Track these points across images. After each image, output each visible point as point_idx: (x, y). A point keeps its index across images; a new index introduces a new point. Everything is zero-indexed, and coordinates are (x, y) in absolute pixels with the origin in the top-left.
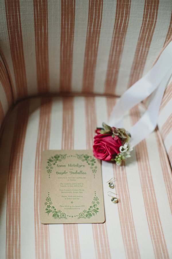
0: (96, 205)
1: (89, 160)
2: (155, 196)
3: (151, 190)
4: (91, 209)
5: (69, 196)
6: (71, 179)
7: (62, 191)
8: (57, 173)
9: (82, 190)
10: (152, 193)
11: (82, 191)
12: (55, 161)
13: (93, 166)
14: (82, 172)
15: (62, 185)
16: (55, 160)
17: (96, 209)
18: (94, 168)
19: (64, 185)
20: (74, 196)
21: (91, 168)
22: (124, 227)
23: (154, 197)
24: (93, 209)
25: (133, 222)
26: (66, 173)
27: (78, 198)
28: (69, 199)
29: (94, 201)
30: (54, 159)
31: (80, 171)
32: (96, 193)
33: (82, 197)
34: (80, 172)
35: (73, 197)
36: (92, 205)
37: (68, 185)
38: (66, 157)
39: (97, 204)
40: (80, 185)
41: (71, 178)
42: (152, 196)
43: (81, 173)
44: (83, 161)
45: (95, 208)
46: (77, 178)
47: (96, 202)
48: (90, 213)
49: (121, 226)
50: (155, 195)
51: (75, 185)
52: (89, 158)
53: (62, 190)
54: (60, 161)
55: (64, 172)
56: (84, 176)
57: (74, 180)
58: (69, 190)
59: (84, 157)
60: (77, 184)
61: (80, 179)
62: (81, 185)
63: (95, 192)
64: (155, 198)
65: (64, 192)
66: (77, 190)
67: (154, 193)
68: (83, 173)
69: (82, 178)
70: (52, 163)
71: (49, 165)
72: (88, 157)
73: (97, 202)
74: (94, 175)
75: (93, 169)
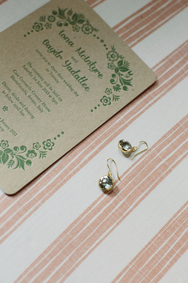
0: (36, 154)
1: (120, 75)
2: (172, 263)
3: (178, 246)
4: (20, 151)
5: (13, 94)
6: (54, 72)
7: (15, 76)
8: (45, 41)
9: (47, 108)
10: (172, 252)
11: (44, 109)
12: (67, 22)
13: (113, 90)
14: (84, 81)
15: (27, 67)
16: (69, 20)
17: (25, 161)
18: (111, 96)
19: (30, 70)
20: (20, 103)
21: (108, 91)
22: (51, 256)
23: (168, 263)
24: (21, 154)
25: (77, 266)
26: (60, 56)
27: (25, 112)
28: (9, 98)
29: (41, 143)
30: (71, 17)
31: (85, 77)
32: (61, 135)
33: (33, 117)
34: (82, 78)
35: (17, 103)
36: (29, 147)
37: (36, 76)
38: (91, 33)
39: (38, 154)
40: (53, 96)
41: (56, 72)
42: (167, 259)
43: (81, 80)
44: (110, 66)
45: (27, 155)
46: (64, 81)
47: (41, 149)
48: (9, 154)
49: (49, 248)
50: (175, 260)
51: (47, 88)
52: (125, 73)
53: (16, 73)
54: (76, 29)
55: (58, 51)
56: (80, 90)
57: (55, 79)
58: (26, 85)
59: (120, 63)
60: (51, 89)
61: (67, 87)
62: (56, 99)
63: (63, 133)
64: (169, 267)
65: (15, 81)
66: (39, 99)
67: (178, 256)
68: (83, 85)
69: (72, 90)
70: (58, 19)
71: (50, 19)
72: (125, 69)
73: (44, 150)
74: (97, 107)
75: (107, 96)
